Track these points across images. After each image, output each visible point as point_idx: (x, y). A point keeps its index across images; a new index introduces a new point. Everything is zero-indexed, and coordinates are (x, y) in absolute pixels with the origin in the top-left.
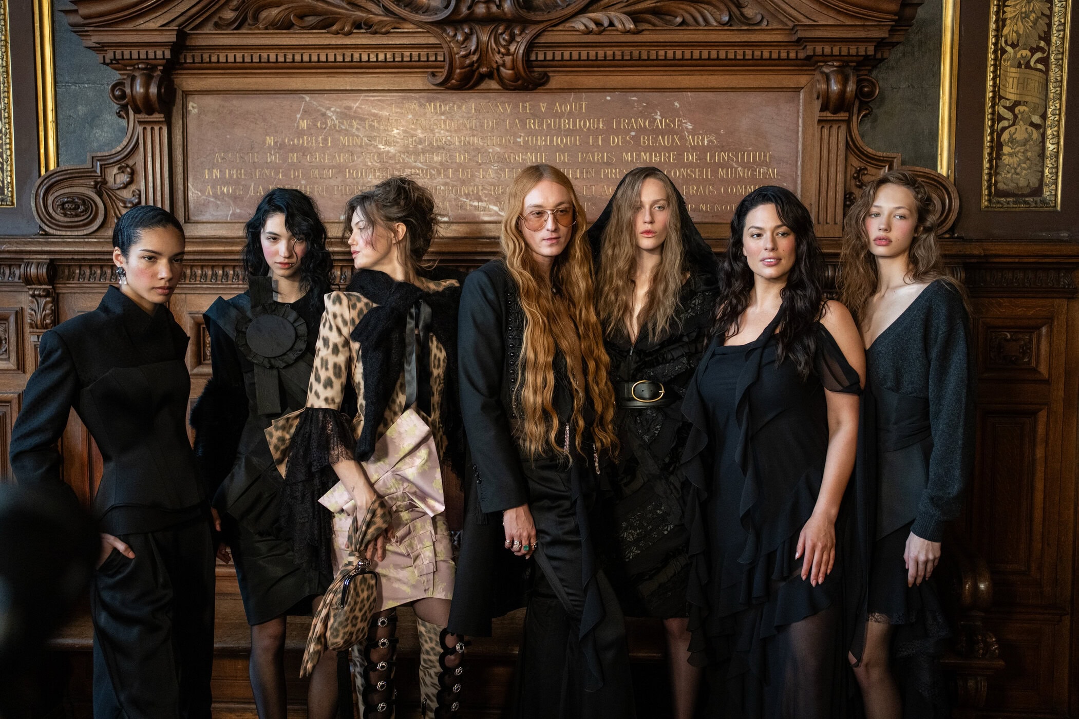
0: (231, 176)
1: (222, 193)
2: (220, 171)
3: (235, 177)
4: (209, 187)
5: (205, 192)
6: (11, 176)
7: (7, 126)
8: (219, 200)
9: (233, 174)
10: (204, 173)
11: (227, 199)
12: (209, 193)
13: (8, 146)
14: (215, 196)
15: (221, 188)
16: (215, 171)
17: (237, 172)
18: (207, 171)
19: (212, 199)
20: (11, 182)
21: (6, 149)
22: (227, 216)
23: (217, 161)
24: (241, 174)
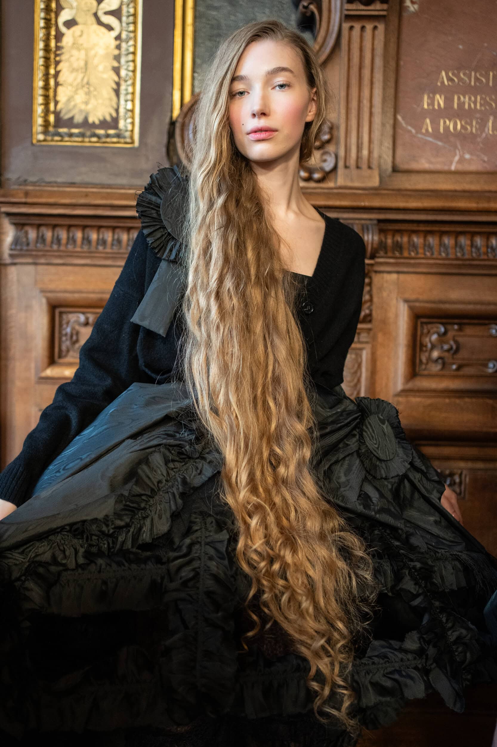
0: (461, 105)
1: (447, 128)
2: (445, 98)
3: (467, 106)
4: (428, 121)
5: (421, 129)
6: (133, 101)
7: (131, 28)
8: (441, 140)
9: (464, 103)
10: (422, 100)
11: (452, 139)
12: (427, 130)
13: (131, 57)
14: (436, 134)
15: (445, 122)
16: (438, 96)
17: (470, 99)
18: (426, 97)
19: (430, 139)
20: (132, 111)
21: (128, 62)
22: (451, 163)
23: (443, 82)
24: (475, 103)
